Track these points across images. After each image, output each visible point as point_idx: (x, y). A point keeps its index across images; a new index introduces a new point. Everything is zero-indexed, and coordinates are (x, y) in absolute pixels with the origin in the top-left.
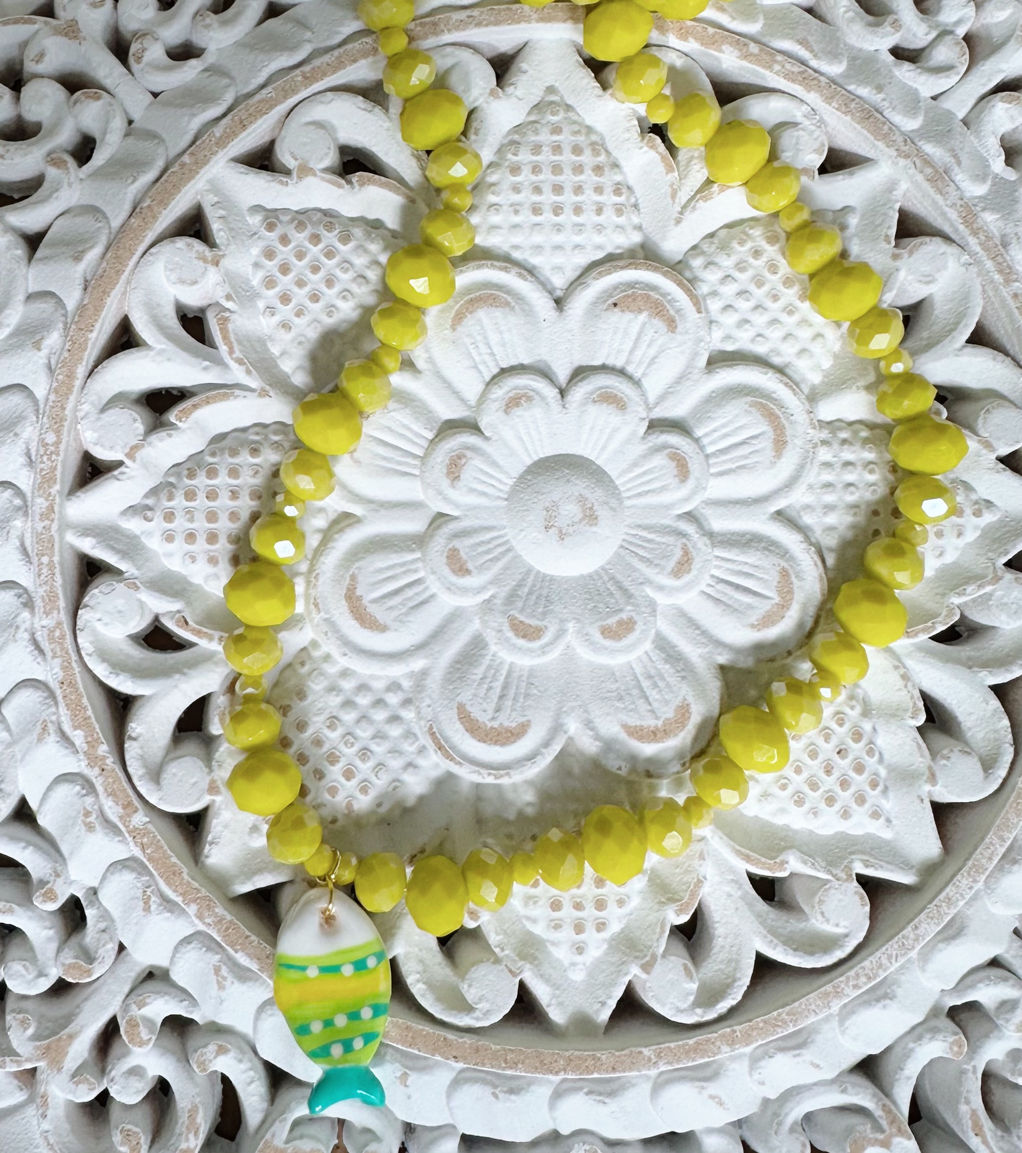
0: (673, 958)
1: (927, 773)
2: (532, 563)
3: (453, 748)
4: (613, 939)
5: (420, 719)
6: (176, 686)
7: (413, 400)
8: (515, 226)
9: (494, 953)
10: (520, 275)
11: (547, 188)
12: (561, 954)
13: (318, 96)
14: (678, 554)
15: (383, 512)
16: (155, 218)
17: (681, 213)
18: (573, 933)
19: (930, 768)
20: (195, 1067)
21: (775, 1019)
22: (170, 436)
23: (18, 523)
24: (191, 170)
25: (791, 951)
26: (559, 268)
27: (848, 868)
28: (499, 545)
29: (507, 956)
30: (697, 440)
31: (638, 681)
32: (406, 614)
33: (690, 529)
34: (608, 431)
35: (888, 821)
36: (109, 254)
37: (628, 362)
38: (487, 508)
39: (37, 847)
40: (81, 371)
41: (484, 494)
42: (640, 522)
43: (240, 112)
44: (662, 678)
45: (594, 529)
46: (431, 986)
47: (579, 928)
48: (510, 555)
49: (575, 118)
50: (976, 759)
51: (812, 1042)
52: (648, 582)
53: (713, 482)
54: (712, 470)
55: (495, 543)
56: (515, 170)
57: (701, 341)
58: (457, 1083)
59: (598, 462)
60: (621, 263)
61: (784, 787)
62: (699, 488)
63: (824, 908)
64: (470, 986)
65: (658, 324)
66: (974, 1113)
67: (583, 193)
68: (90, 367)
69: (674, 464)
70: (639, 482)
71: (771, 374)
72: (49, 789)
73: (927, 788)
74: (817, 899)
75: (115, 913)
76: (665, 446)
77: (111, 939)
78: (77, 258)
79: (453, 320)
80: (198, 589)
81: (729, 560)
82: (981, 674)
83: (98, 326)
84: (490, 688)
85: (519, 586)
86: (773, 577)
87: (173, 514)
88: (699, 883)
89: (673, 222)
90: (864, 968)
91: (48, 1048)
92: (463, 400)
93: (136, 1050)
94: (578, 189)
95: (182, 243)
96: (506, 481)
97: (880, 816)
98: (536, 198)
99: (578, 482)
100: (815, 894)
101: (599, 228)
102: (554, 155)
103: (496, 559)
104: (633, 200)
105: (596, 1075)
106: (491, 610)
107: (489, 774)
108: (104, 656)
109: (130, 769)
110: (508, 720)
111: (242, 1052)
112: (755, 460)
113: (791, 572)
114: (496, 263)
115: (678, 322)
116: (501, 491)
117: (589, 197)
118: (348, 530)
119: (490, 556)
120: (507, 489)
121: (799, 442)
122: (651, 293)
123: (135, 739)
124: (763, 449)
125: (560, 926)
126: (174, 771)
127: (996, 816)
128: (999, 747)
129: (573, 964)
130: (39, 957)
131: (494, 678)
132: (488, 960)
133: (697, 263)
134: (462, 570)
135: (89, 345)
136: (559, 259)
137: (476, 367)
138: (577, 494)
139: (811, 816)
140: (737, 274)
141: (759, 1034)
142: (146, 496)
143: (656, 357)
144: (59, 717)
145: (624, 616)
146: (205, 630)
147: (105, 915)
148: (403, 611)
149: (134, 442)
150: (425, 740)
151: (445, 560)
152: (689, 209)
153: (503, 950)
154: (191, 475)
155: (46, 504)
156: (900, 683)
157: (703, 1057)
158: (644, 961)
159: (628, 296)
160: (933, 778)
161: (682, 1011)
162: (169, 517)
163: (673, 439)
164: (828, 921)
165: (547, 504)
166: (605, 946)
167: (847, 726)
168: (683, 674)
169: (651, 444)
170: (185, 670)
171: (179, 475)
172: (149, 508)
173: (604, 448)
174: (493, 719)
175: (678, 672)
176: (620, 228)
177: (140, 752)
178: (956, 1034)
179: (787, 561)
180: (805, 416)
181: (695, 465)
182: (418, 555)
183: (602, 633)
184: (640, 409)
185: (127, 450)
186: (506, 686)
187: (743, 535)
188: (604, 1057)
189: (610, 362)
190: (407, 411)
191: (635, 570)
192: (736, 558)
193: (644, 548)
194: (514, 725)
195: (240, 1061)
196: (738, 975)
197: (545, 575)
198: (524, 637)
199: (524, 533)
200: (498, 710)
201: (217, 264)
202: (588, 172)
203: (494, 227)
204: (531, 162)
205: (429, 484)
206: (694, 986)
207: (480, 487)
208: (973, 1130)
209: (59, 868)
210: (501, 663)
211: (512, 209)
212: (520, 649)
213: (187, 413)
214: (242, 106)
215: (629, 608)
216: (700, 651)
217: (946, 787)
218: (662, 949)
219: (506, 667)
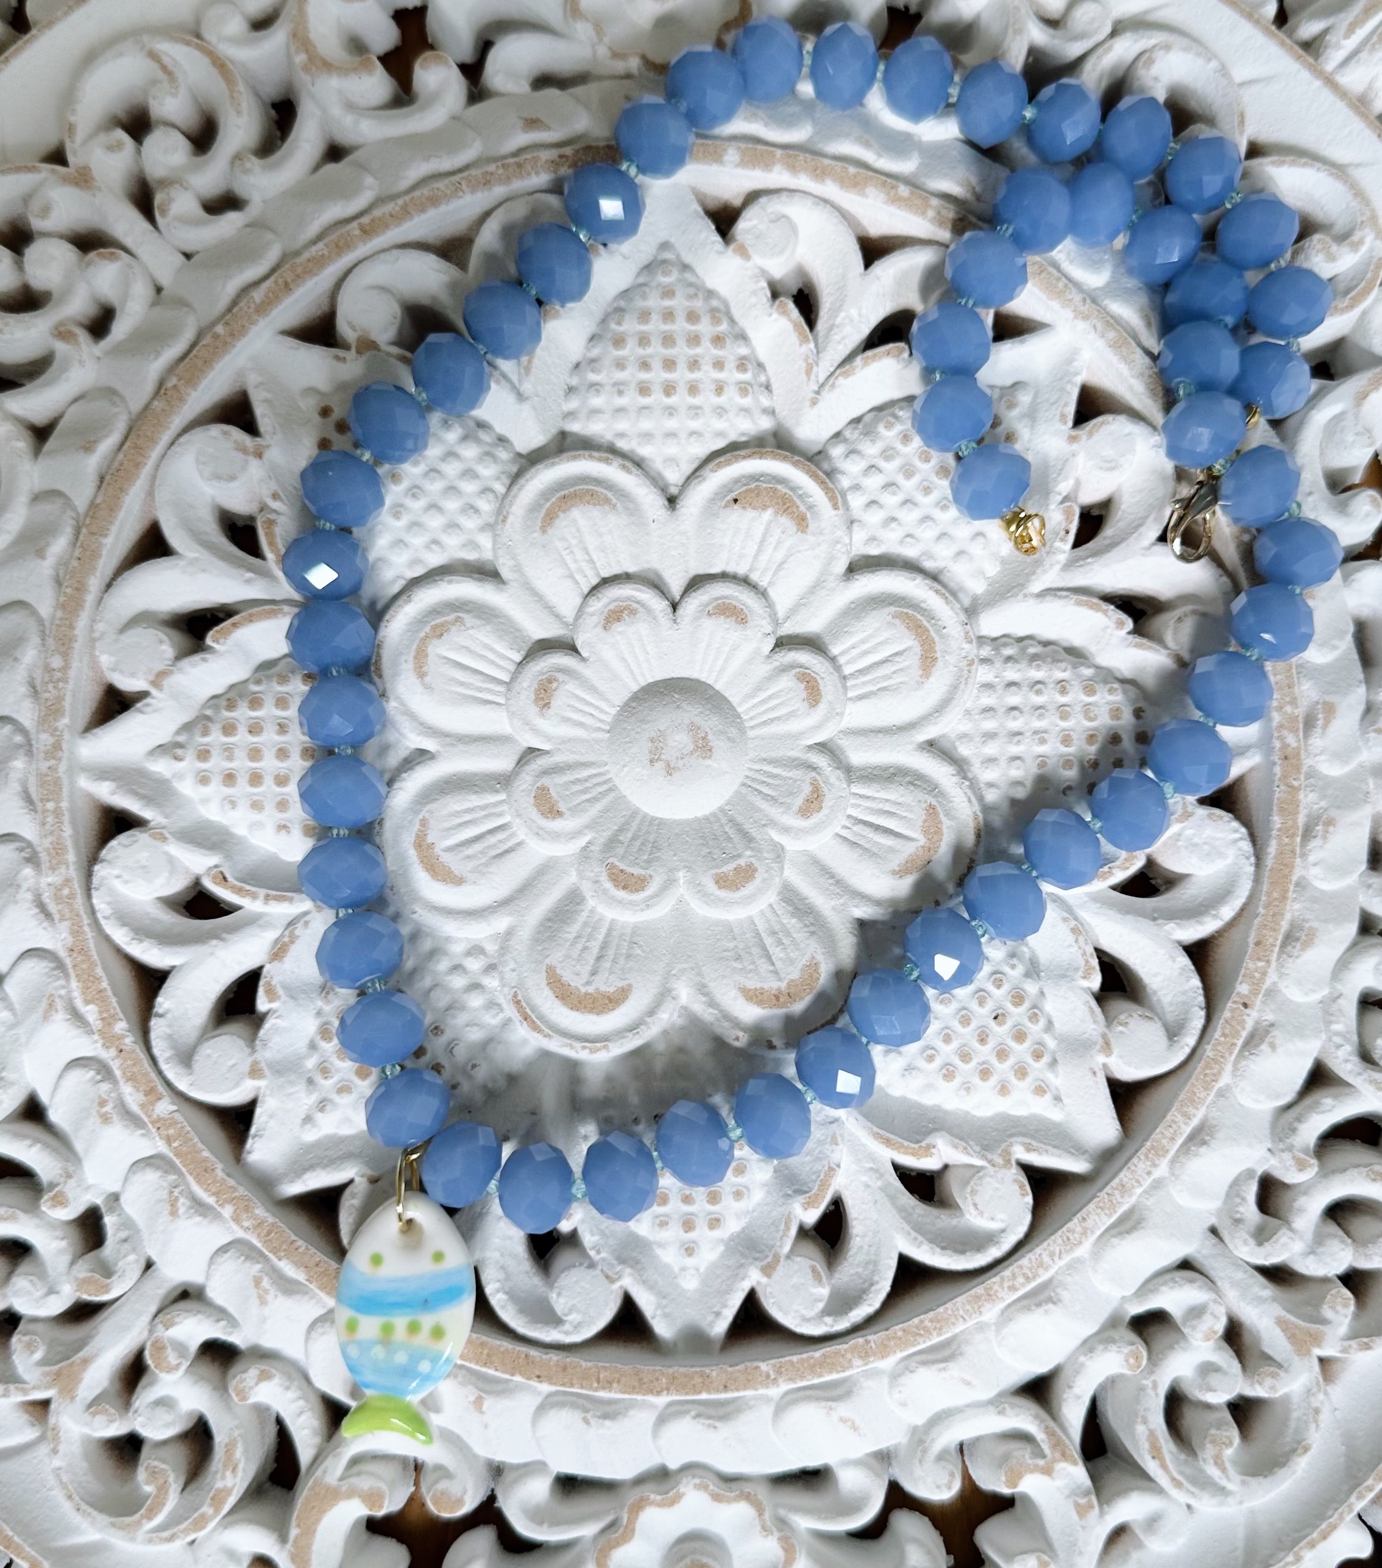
0: (799, 1259)
1: (1101, 1041)
2: (638, 805)
3: (541, 1018)
4: (732, 1239)
5: (503, 986)
6: (212, 954)
7: (496, 616)
8: (620, 410)
9: (588, 1256)
10: (624, 467)
11: (656, 364)
12: (669, 1256)
13: (382, 256)
14: (807, 789)
15: (461, 747)
16: (182, 400)
17: (818, 393)
18: (681, 1232)
19: (1104, 1036)
20: (233, 1394)
21: (917, 1327)
22: (204, 660)
23: (19, 764)
24: (225, 343)
25: (938, 1250)
26: (672, 460)
27: (1006, 1154)
28: (598, 784)
29: (604, 1260)
30: (833, 660)
31: (761, 940)
32: (487, 864)
33: (821, 761)
34: (727, 649)
35: (1058, 1099)
36: (128, 444)
37: (751, 570)
38: (583, 741)
39: (46, 1145)
40: (95, 583)
41: (581, 725)
42: (764, 755)
43: (286, 272)
44: (788, 934)
45: (708, 762)
46: (513, 1296)
47: (688, 1225)
48: (612, 795)
49: (693, 279)
50: (1159, 1024)
51: (961, 1354)
52: (772, 823)
53: (851, 708)
54: (850, 694)
55: (595, 781)
56: (619, 341)
57: (838, 542)
58: (542, 1409)
59: (718, 687)
60: (743, 453)
61: (931, 1059)
62: (834, 714)
63: (977, 1199)
64: (559, 1294)
65: (785, 521)
66: (1152, 1435)
67: (699, 369)
68: (108, 580)
69: (803, 686)
70: (763, 708)
71: (919, 580)
72: (60, 1077)
73: (1101, 1059)
74: (969, 1189)
75: (140, 1221)
76: (792, 666)
77: (134, 1250)
78: (89, 448)
79: (544, 520)
80: (240, 841)
81: (868, 797)
82: (1167, 927)
83: (114, 529)
84: (585, 948)
85: (621, 830)
86: (918, 815)
87: (208, 752)
88: (831, 1171)
89: (807, 404)
90: (1021, 1267)
91: (58, 1374)
92: (558, 617)
93: (164, 1377)
94: (694, 364)
95: (217, 430)
96: (608, 709)
97: (1045, 1092)
98: (644, 376)
99: (689, 708)
100: (967, 1183)
101: (720, 411)
102: (665, 323)
103: (595, 799)
104: (763, 378)
105: (704, 1396)
106: (587, 858)
107: (584, 1048)
108: (124, 919)
109: (156, 1051)
110: (606, 984)
111: (289, 1377)
112: (899, 680)
113: (939, 809)
114: (596, 454)
115: (810, 521)
116: (601, 721)
117: (707, 374)
118: (418, 768)
119: (588, 796)
120: (609, 719)
121: (952, 659)
122: (779, 487)
123: (161, 1016)
124: (908, 667)
125: (667, 1224)
126: (209, 1051)
127: (1180, 1090)
128: (1187, 1012)
129: (683, 1269)
130: (50, 1272)
131: (591, 937)
132: (581, 1264)
133: (837, 452)
134: (553, 812)
135: (104, 552)
136: (672, 449)
137: (571, 576)
138: (687, 722)
139: (963, 1092)
140: (882, 464)
141: (896, 1345)
142: (178, 732)
143: (783, 563)
144: (69, 992)
145: (742, 862)
146: (248, 887)
147: (128, 1224)
148: (484, 860)
149: (160, 667)
150: (510, 1011)
151: (532, 801)
152: (827, 387)
153: (598, 1252)
154: (231, 706)
155: (51, 740)
156: (1071, 938)
157: (831, 1372)
158: (765, 1263)
159: (751, 491)
160: (1107, 1047)
161: (808, 1320)
162: (204, 755)
163: (803, 657)
164: (981, 1214)
165: (653, 734)
166: (722, 1248)
167: (1006, 987)
168: (812, 929)
169: (777, 664)
170: (225, 935)
171: (217, 708)
172: (180, 745)
173: (722, 670)
174: (588, 983)
175: (806, 926)
176: (745, 410)
177: (168, 1031)
178: (1132, 1344)
179: (935, 796)
180: (960, 628)
181: (828, 684)
182: (502, 796)
183: (717, 882)
184: (764, 622)
185: (152, 678)
186: (604, 946)
187: (886, 769)
188: (714, 1374)
189: (731, 569)
190: (488, 628)
191: (759, 810)
192: (876, 795)
193: (768, 784)
194: (612, 989)
195: (287, 1388)
196: (876, 1278)
197: (654, 819)
198: (625, 888)
199: (626, 769)
200: (594, 973)
201: (259, 455)
202: (706, 343)
203: (595, 412)
204: (639, 333)
205: (513, 713)
206: (824, 1292)
207: (576, 716)
208: (1150, 1452)
209: (71, 1169)
210: (600, 920)
211: (615, 389)
212: (620, 902)
213: (226, 634)
214: (288, 266)
215: (748, 853)
216: (833, 903)
217: (1121, 1057)
218: (787, 1248)
219: (607, 925)
